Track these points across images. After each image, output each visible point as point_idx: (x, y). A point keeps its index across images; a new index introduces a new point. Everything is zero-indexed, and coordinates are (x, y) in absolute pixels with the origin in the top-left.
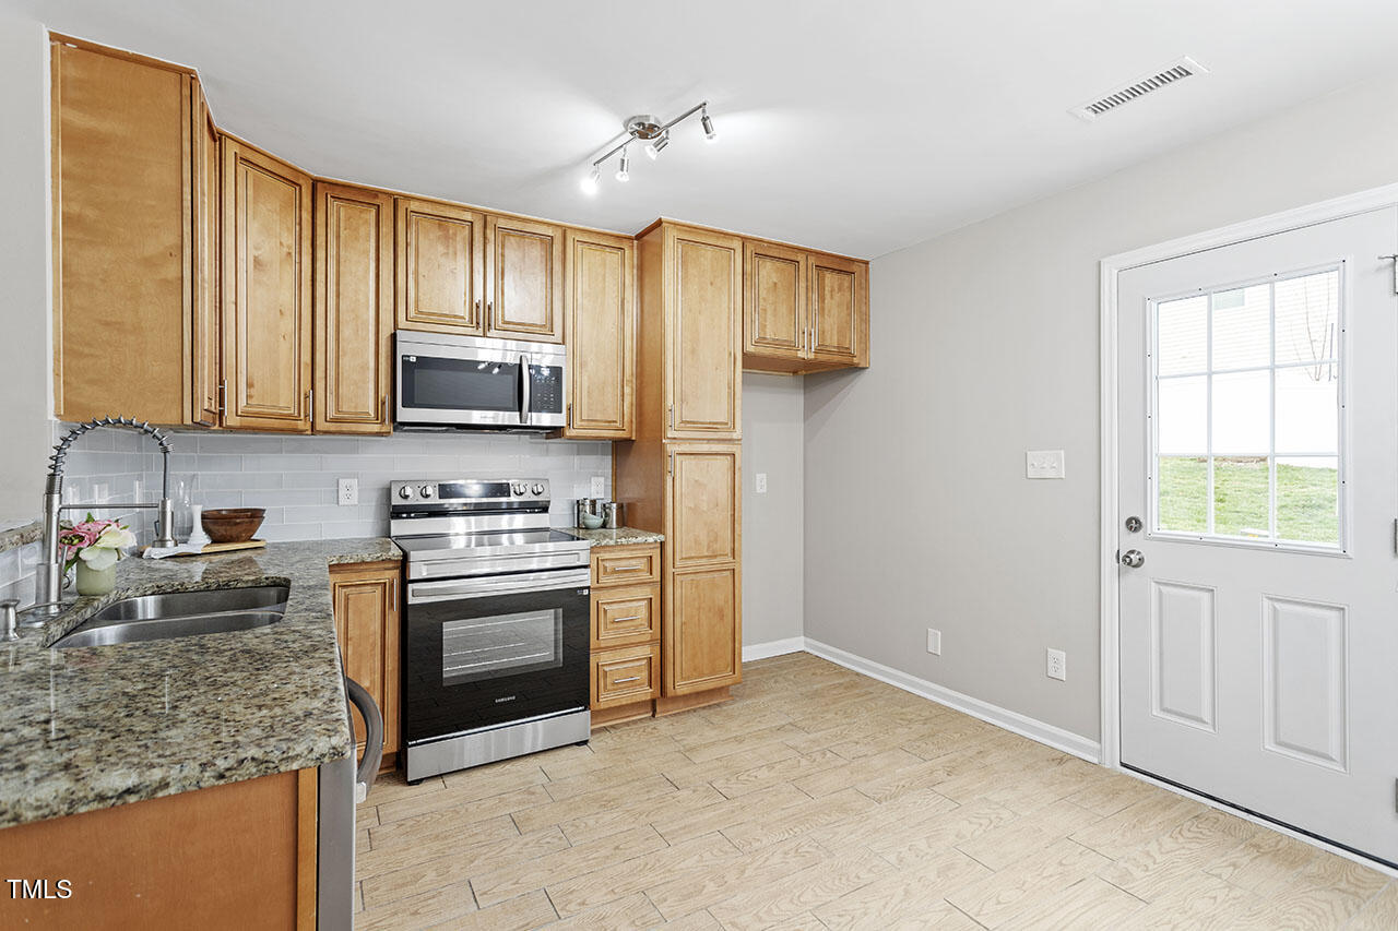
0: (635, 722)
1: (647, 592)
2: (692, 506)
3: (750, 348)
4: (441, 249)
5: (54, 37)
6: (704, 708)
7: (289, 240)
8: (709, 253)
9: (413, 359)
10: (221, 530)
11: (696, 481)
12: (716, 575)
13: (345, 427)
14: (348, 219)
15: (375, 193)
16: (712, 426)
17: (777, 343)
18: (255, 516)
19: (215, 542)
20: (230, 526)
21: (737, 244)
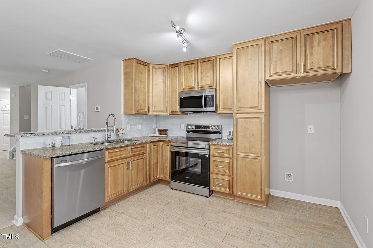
0: (227, 199)
1: (227, 160)
2: (243, 135)
3: (268, 78)
4: (189, 71)
5: (123, 60)
6: (252, 205)
7: (163, 78)
8: (250, 49)
9: (182, 98)
10: (161, 133)
11: (245, 127)
12: (253, 160)
13: (173, 113)
14: (173, 71)
15: (177, 64)
16: (252, 108)
17: (282, 73)
18: (166, 130)
19: (160, 134)
20: (163, 132)
21: (262, 42)
